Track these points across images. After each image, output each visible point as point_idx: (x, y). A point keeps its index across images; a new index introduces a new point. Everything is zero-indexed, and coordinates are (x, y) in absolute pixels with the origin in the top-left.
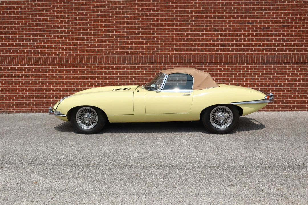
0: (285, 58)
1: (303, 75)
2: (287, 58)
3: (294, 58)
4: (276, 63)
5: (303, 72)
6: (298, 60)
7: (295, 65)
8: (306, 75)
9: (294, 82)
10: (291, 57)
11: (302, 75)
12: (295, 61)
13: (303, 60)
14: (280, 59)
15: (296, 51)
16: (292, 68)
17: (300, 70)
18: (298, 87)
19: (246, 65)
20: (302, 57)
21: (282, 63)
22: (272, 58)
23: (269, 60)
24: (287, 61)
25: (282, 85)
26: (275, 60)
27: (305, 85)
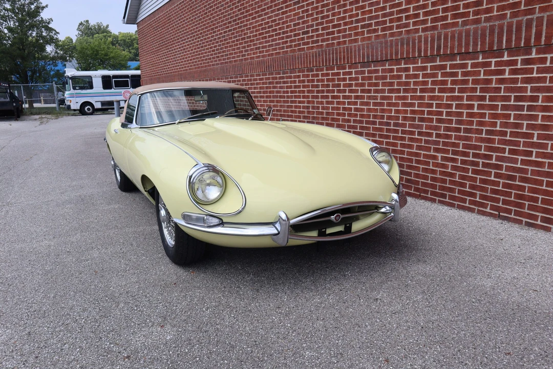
0: (402, 45)
1: (449, 94)
2: (408, 44)
3: (423, 42)
4: (387, 60)
5: (449, 86)
6: (432, 48)
7: (429, 65)
8: (456, 94)
9: (426, 116)
10: (417, 41)
11: (445, 95)
12: (426, 51)
13: (446, 46)
14: (394, 50)
15: (431, 19)
16: (421, 73)
17: (440, 78)
18: (435, 130)
19: (337, 70)
20: (443, 37)
21: (398, 62)
22: (377, 49)
23: (372, 56)
24: (408, 53)
25: (400, 122)
26: (383, 54)
27: (454, 125)
